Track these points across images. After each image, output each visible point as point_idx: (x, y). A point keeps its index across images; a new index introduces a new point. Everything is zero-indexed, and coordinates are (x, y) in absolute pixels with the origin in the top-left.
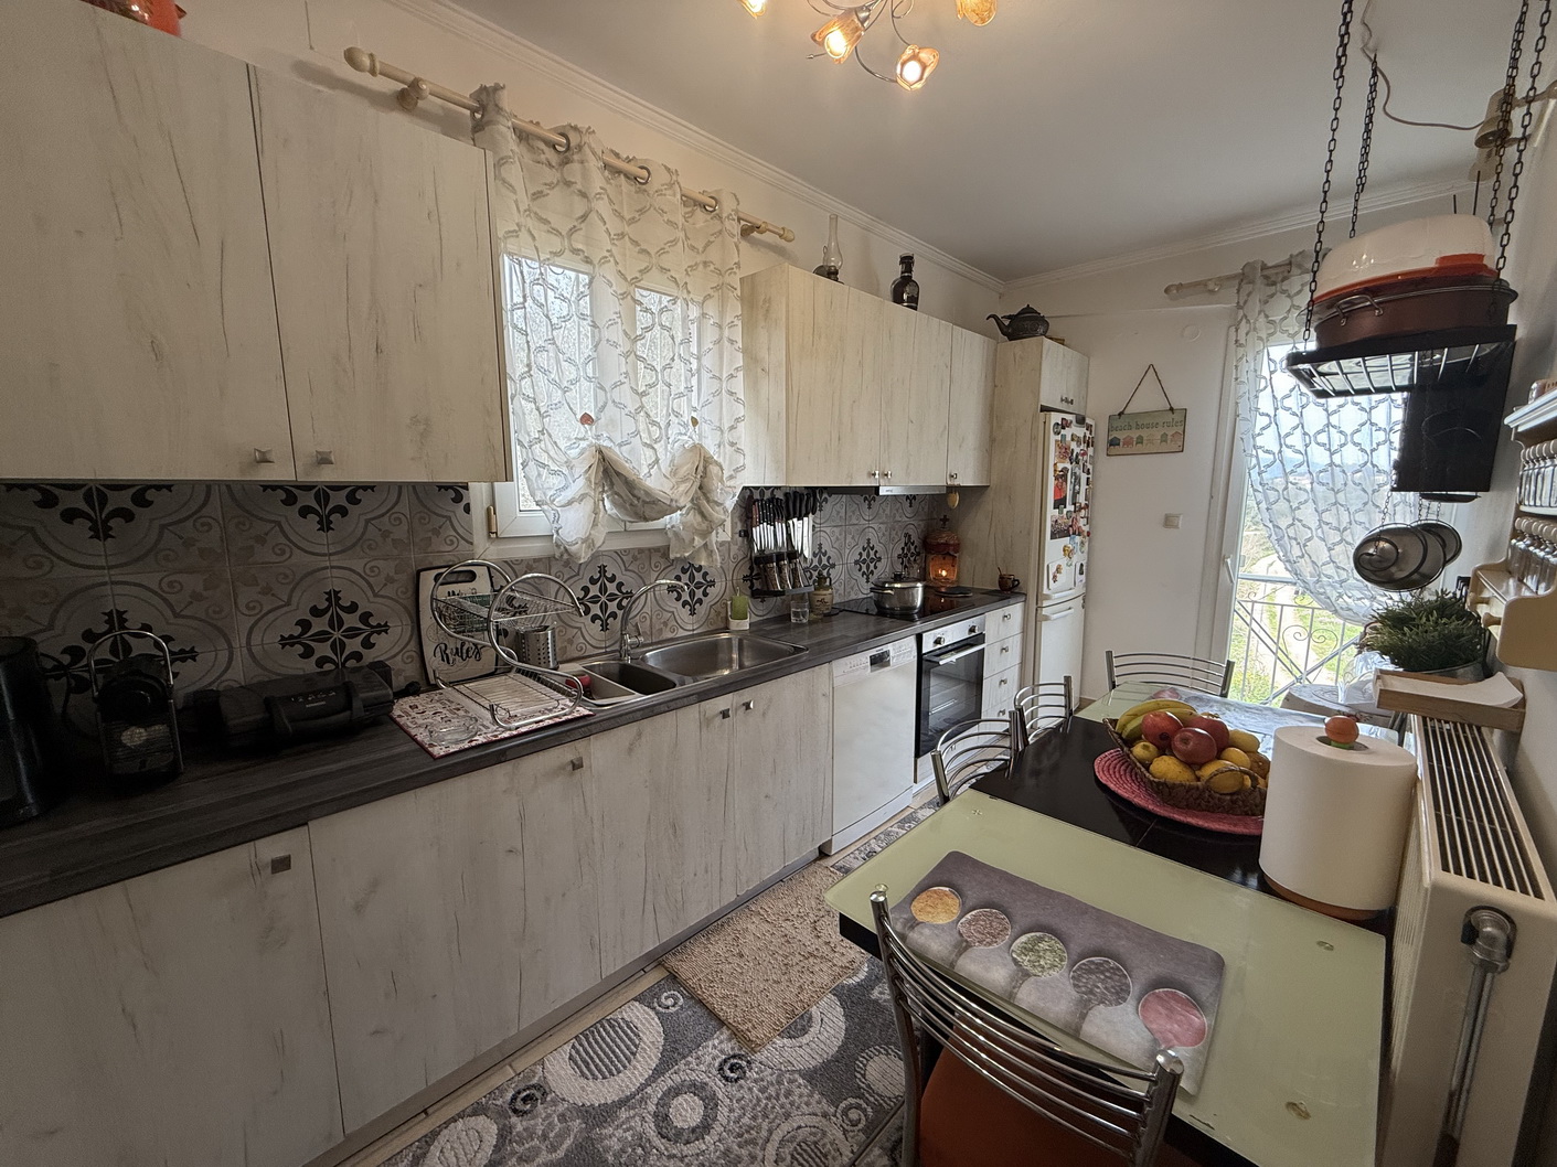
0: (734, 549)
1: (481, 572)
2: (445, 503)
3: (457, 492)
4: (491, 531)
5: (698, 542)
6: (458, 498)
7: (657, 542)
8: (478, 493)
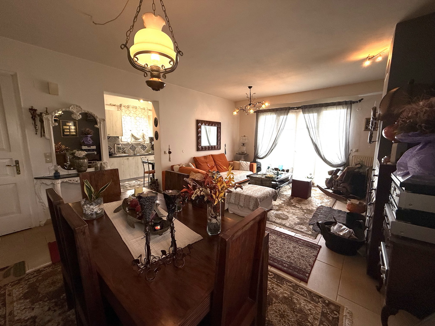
0: (149, 144)
1: (120, 144)
2: (117, 138)
3: (118, 137)
4: (121, 141)
5: (143, 143)
6: (118, 138)
7: (139, 143)
8: (120, 137)
